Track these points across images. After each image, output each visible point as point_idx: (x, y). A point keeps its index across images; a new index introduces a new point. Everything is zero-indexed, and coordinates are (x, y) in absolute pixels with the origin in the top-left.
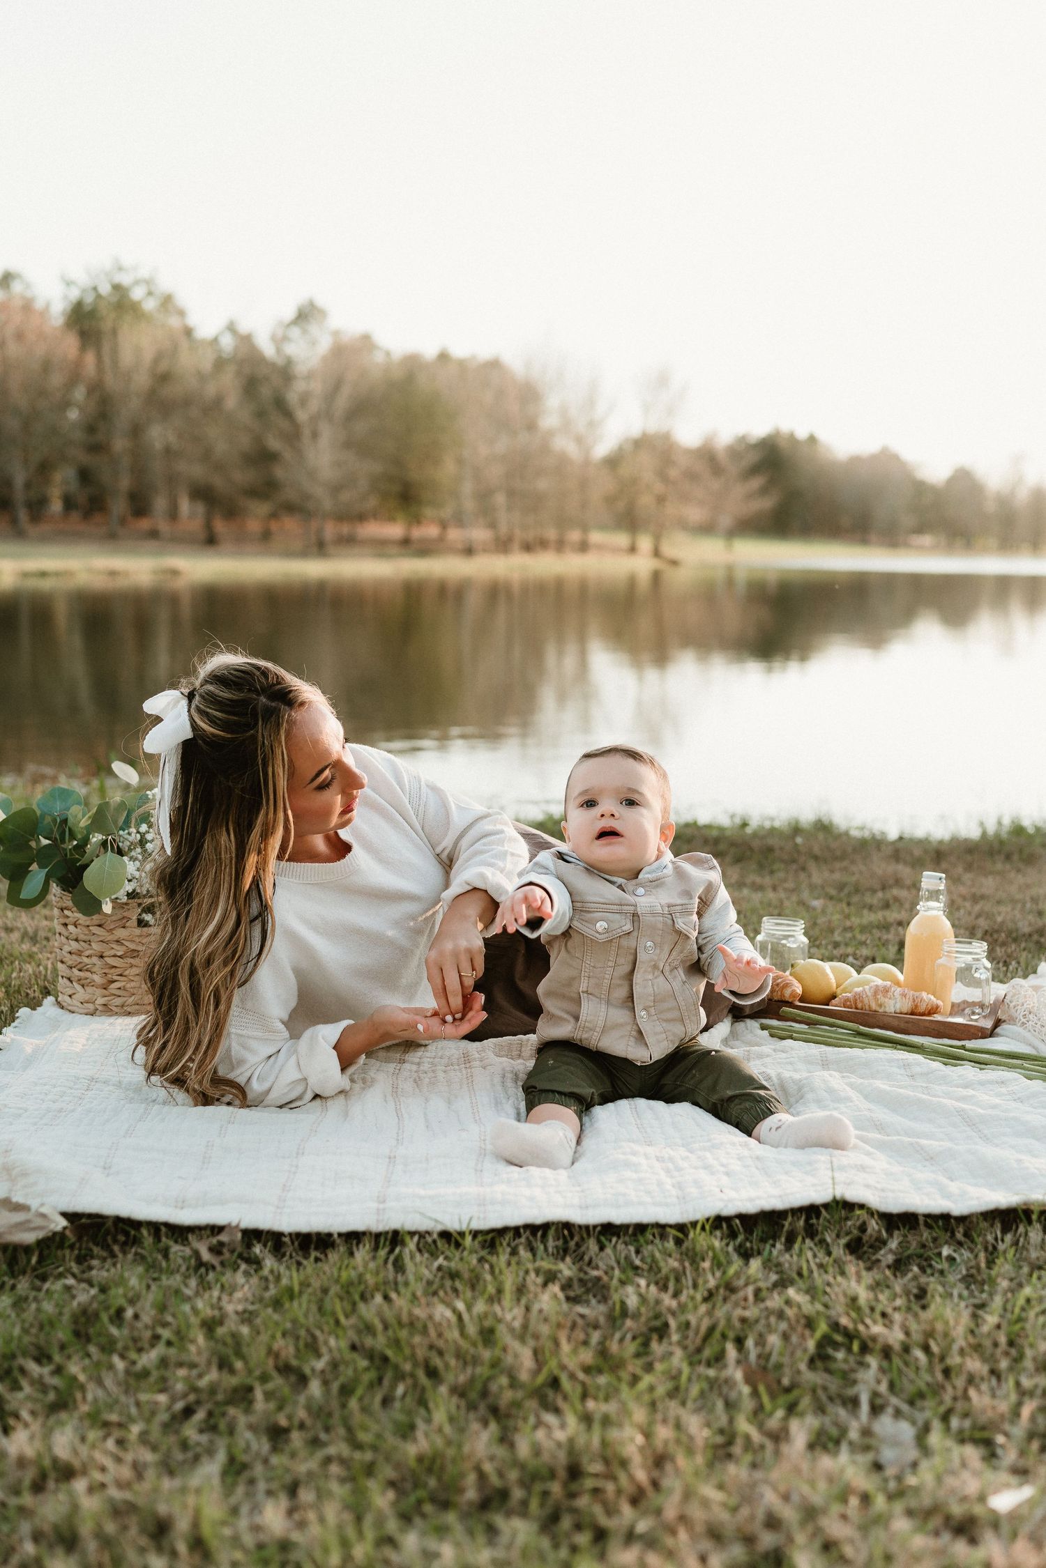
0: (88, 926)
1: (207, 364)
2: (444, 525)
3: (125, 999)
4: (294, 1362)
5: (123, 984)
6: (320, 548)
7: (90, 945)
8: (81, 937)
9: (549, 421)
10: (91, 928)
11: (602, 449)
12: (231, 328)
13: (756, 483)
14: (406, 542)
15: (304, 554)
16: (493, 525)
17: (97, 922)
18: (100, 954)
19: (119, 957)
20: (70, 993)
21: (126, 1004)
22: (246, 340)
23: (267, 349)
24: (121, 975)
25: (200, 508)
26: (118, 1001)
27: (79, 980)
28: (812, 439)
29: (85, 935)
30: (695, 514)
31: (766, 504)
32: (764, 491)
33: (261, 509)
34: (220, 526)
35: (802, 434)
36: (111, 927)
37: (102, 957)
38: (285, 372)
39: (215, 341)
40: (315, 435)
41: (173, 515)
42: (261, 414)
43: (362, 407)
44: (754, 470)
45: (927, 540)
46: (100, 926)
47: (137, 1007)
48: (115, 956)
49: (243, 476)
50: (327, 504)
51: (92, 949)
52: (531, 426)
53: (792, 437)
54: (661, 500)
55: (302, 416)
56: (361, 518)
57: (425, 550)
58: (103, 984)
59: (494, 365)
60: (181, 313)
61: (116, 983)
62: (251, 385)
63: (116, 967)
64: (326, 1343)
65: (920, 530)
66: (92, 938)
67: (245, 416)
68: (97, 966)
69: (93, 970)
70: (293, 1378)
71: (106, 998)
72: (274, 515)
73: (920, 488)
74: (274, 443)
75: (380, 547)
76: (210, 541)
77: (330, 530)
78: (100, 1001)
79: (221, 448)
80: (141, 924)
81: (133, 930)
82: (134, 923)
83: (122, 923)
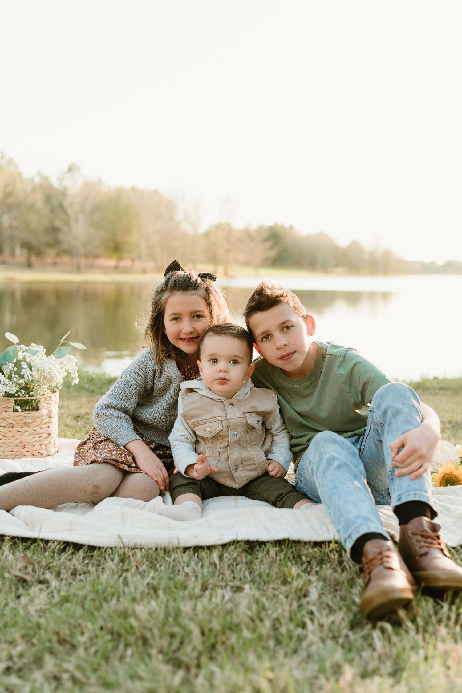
1: (29, 189)
2: (133, 260)
3: (5, 448)
4: (68, 638)
6: (78, 269)
9: (179, 217)
11: (202, 229)
12: (39, 173)
13: (268, 244)
14: (116, 268)
15: (71, 272)
16: (154, 260)
19: (3, 427)
22: (46, 179)
23: (56, 184)
25: (25, 252)
28: (291, 227)
30: (242, 257)
31: (273, 254)
32: (272, 248)
33: (52, 252)
34: (34, 259)
35: (287, 225)
38: (64, 193)
39: (32, 179)
40: (77, 220)
41: (13, 254)
42: (53, 211)
43: (97, 209)
44: (267, 239)
45: (340, 270)
47: (10, 453)
49: (45, 239)
50: (82, 250)
52: (171, 219)
53: (282, 226)
54: (228, 251)
55: (71, 212)
56: (97, 257)
57: (125, 271)
59: (155, 192)
60: (17, 167)
62: (48, 199)
64: (86, 627)
65: (337, 266)
67: (46, 211)
70: (68, 646)
72: (58, 255)
73: (337, 248)
74: (58, 223)
75: (105, 270)
76: (29, 265)
77: (83, 262)
79: (34, 225)
80: (15, 411)
81: (11, 413)
82: (12, 410)
83: (5, 410)
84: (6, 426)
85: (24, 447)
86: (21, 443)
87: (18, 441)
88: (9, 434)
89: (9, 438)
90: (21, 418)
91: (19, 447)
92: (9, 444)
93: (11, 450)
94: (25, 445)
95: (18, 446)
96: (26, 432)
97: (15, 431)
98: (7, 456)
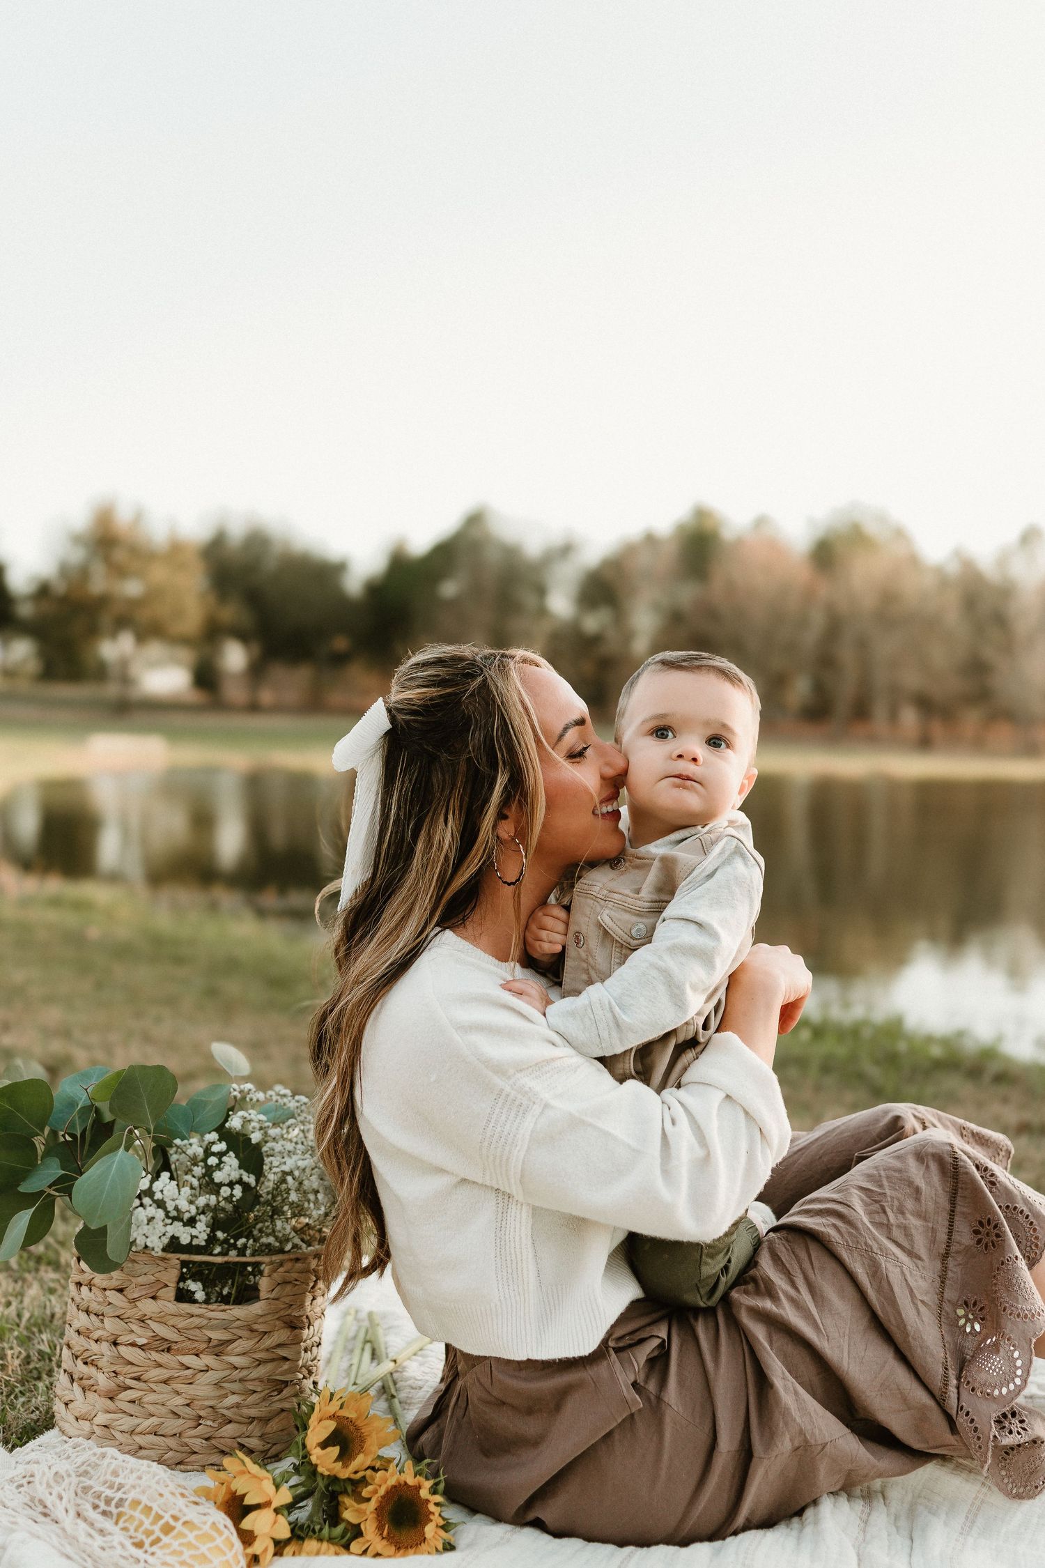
0: (105, 1289)
3: (137, 1421)
5: (140, 1394)
7: (102, 1321)
8: (94, 1307)
10: (108, 1293)
12: (957, 553)
17: (115, 1283)
18: (111, 1338)
19: (140, 1347)
20: (67, 1398)
21: (138, 1430)
24: (138, 1379)
26: (127, 1423)
27: (81, 1379)
29: (99, 1303)
34: (937, 729)
36: (135, 1296)
37: (115, 1344)
46: (121, 1291)
47: (152, 1438)
48: (133, 1345)
51: (104, 1329)
58: (109, 1391)
61: (129, 1392)
63: (133, 1364)
66: (107, 1310)
68: (105, 1359)
69: (100, 1364)
71: (109, 1416)
78: (102, 1418)
80: (184, 1296)
81: (168, 1304)
82: (170, 1293)
83: (151, 1292)
84: (149, 1346)
85: (196, 1423)
86: (188, 1410)
87: (179, 1401)
88: (155, 1373)
89: (152, 1386)
90: (196, 1321)
91: (181, 1421)
92: (151, 1408)
93: (155, 1429)
94: (200, 1417)
95: (179, 1416)
96: (208, 1371)
97: (174, 1364)
98: (141, 1448)
